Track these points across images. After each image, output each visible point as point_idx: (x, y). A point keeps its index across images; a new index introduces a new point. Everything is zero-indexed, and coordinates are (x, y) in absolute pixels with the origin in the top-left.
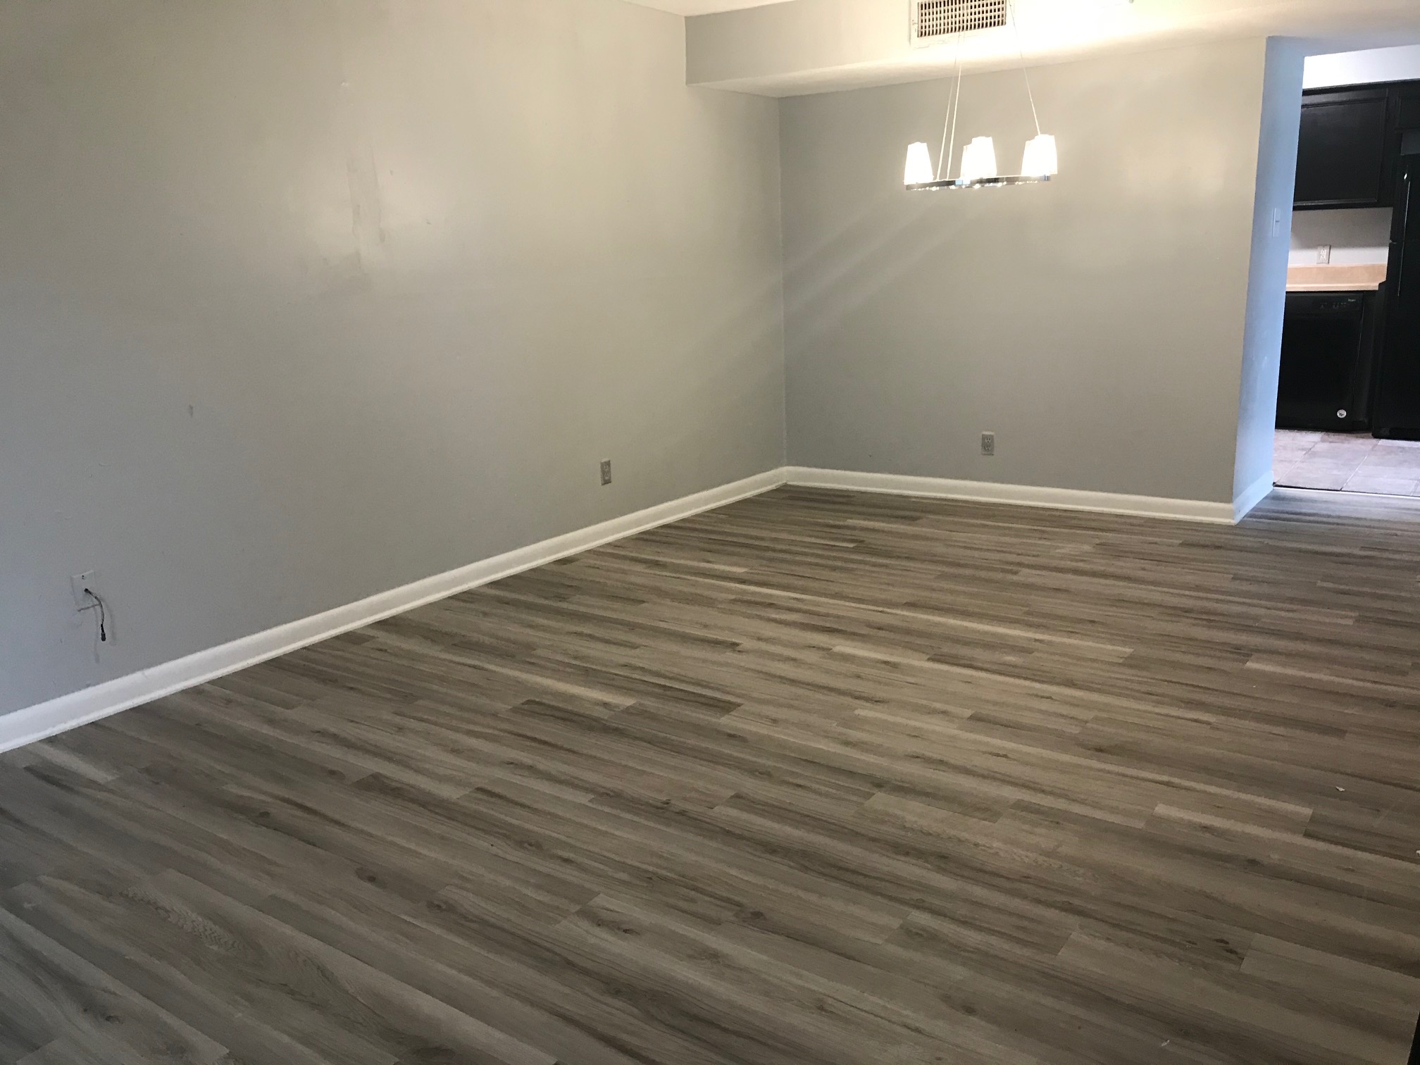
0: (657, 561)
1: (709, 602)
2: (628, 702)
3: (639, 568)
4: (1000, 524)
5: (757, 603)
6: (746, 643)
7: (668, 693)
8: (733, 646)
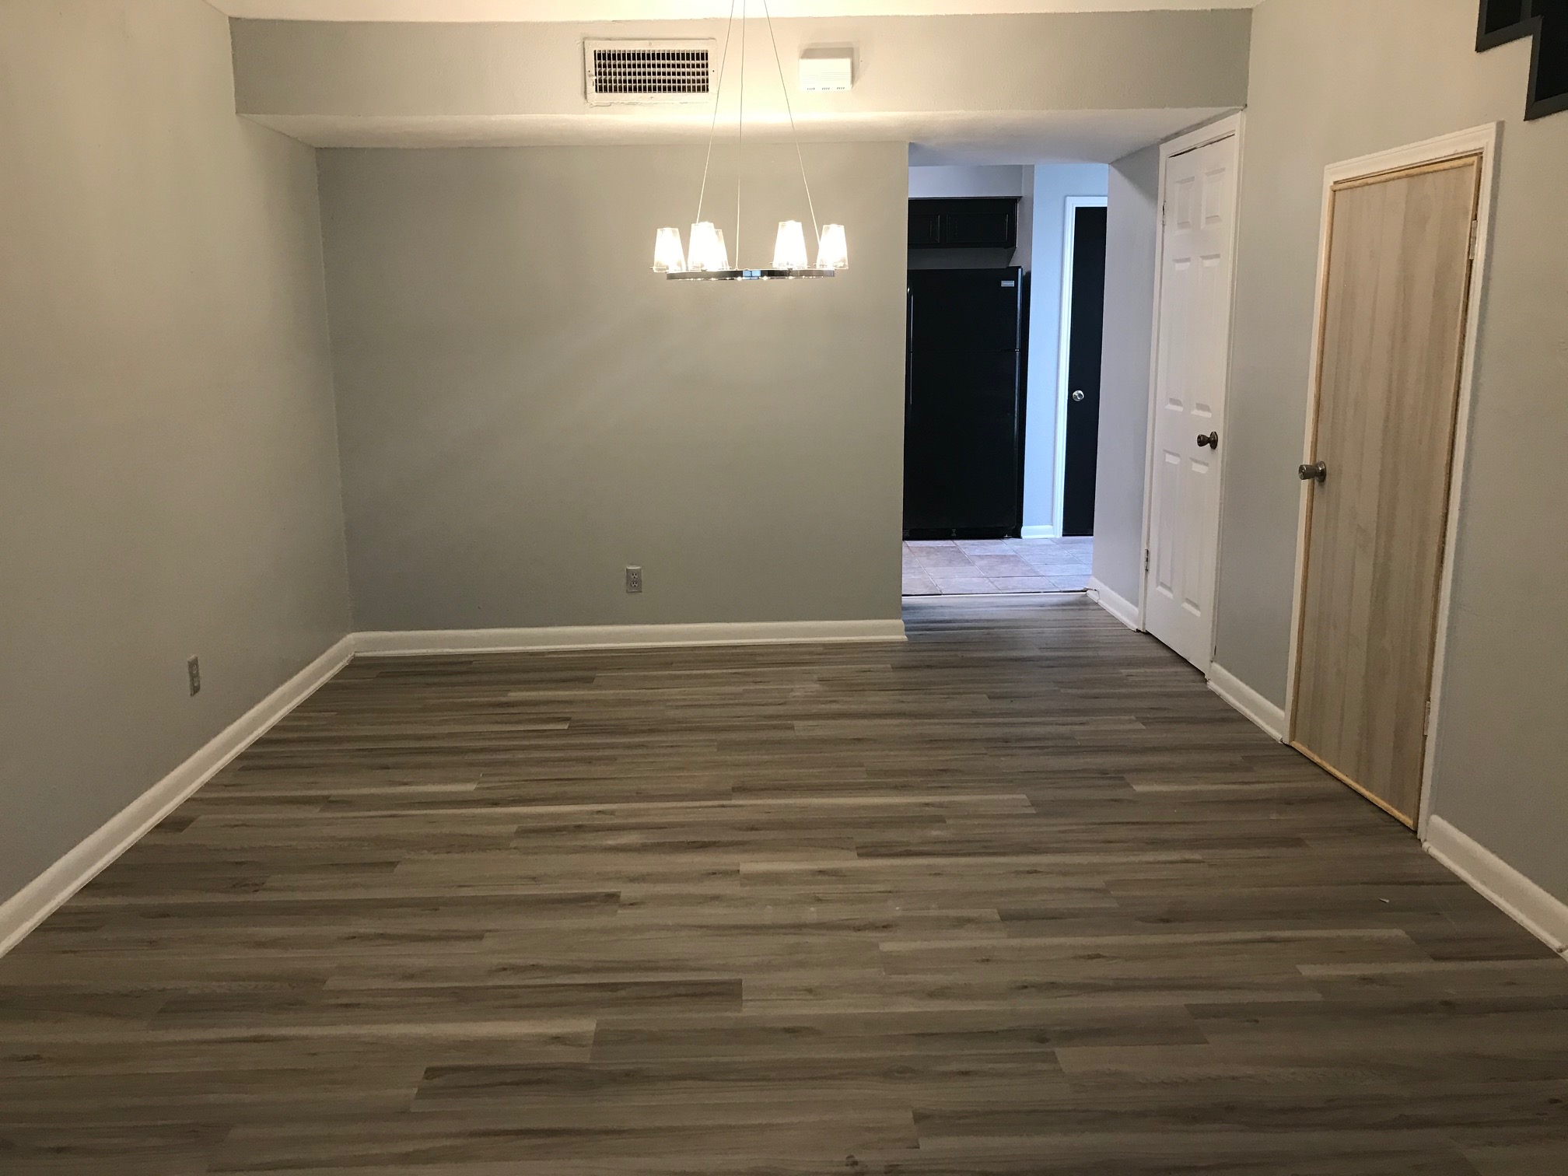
0: (328, 797)
1: (493, 844)
2: (586, 1026)
3: (313, 813)
4: (695, 672)
5: (559, 829)
6: (627, 891)
7: (622, 993)
8: (612, 898)
